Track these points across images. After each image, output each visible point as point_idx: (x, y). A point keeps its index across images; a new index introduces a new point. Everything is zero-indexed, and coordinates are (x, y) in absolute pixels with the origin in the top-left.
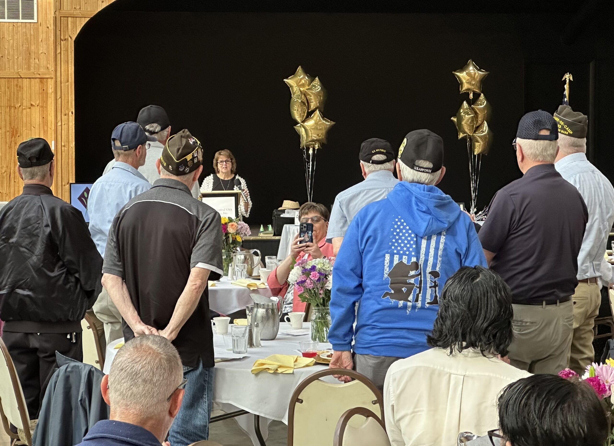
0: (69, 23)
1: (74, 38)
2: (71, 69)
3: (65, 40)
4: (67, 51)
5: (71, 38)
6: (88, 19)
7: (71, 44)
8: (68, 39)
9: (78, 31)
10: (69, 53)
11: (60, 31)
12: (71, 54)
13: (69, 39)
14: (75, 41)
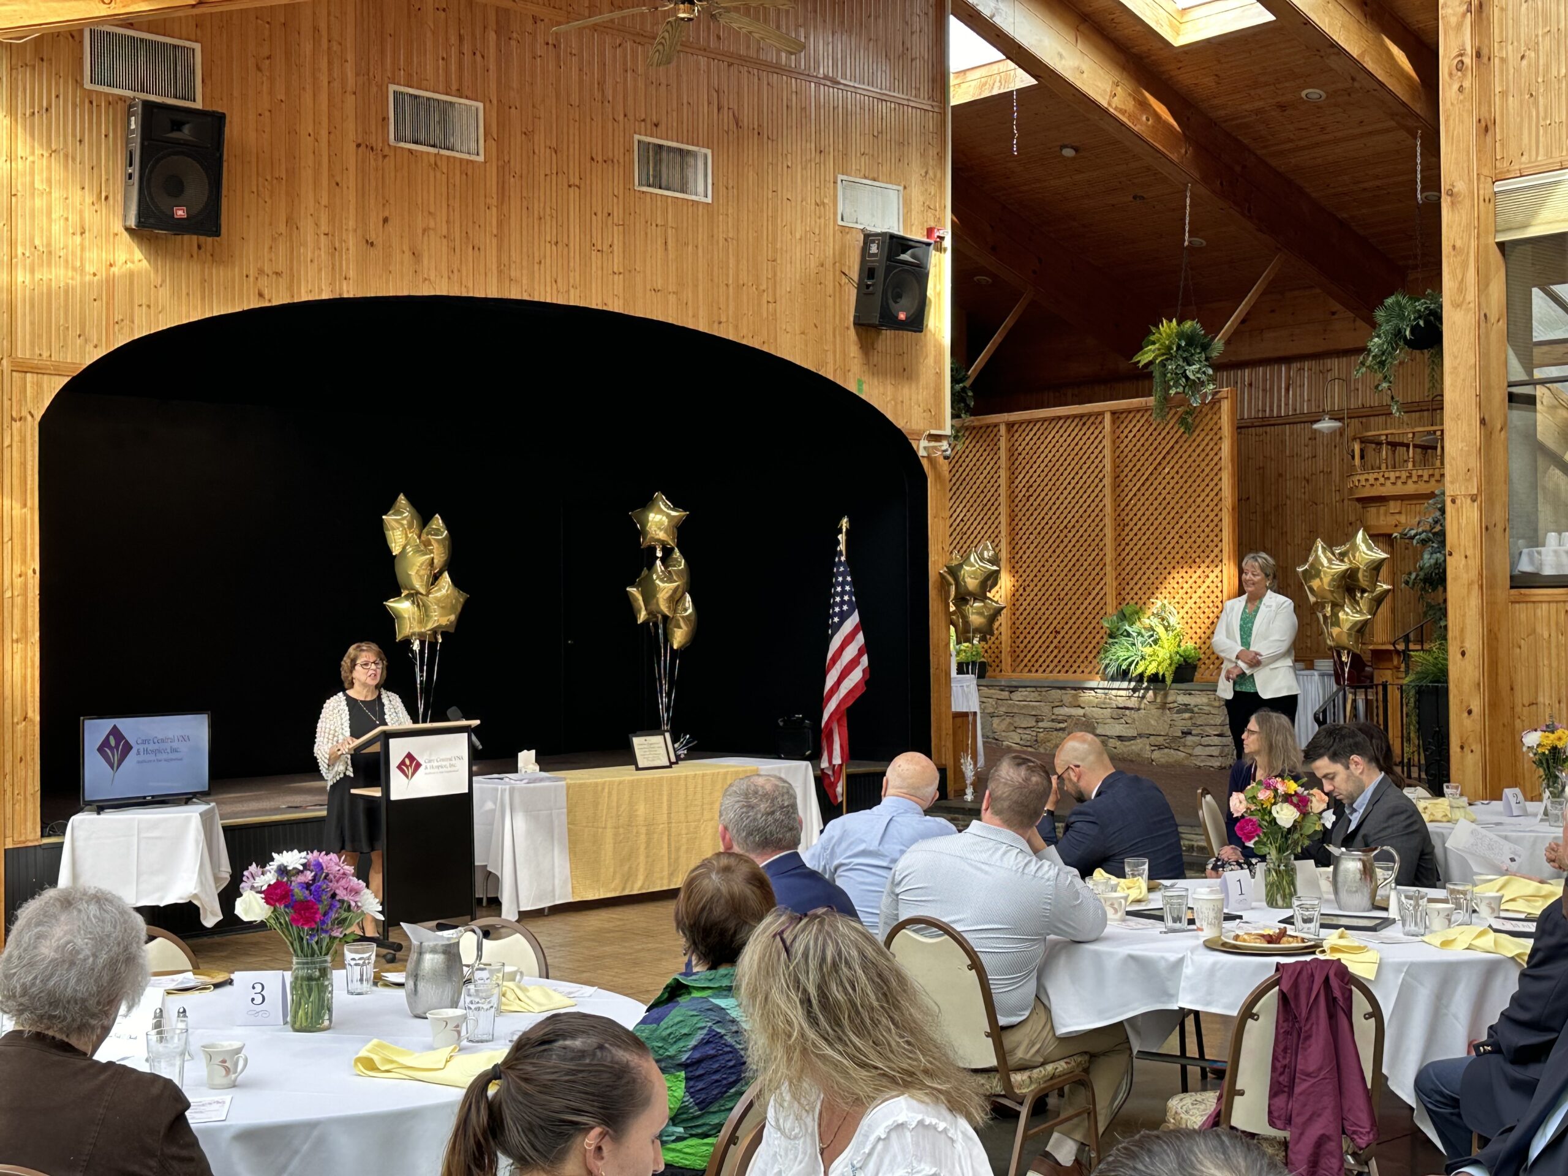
0: (28, 385)
1: (38, 418)
2: (33, 480)
3: (20, 419)
4: (25, 442)
5: (32, 416)
6: (67, 380)
7: (32, 429)
8: (25, 419)
9: (47, 403)
10: (29, 448)
11: (11, 399)
12: (33, 450)
13: (29, 418)
14: (40, 424)
